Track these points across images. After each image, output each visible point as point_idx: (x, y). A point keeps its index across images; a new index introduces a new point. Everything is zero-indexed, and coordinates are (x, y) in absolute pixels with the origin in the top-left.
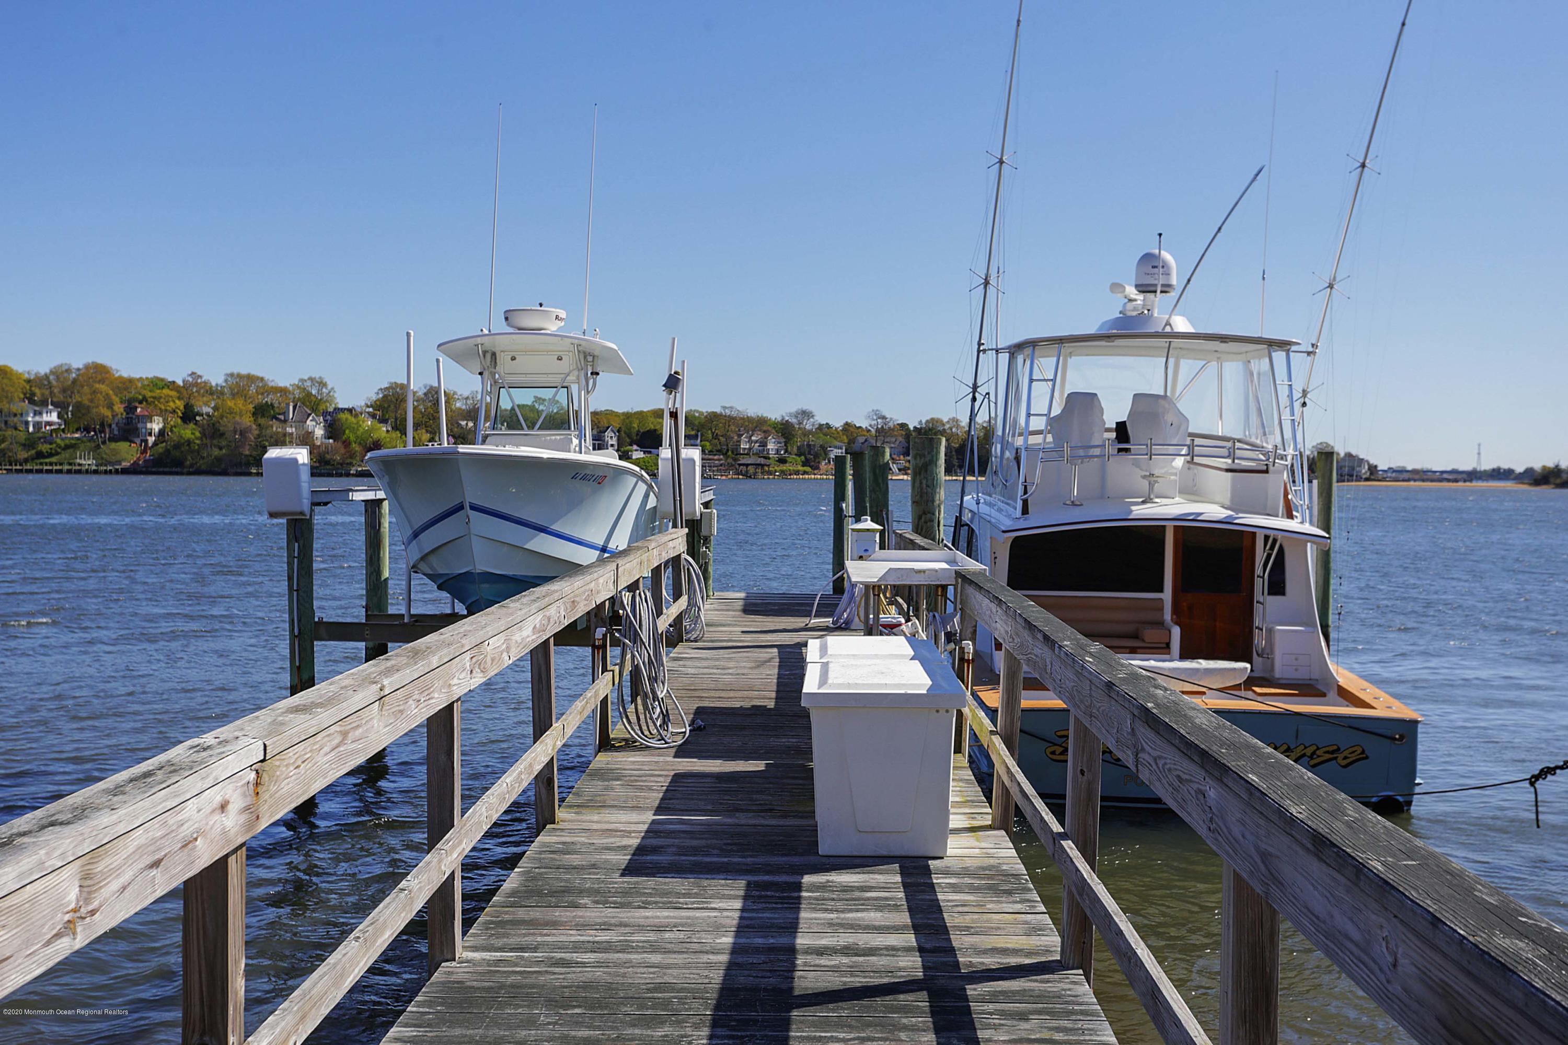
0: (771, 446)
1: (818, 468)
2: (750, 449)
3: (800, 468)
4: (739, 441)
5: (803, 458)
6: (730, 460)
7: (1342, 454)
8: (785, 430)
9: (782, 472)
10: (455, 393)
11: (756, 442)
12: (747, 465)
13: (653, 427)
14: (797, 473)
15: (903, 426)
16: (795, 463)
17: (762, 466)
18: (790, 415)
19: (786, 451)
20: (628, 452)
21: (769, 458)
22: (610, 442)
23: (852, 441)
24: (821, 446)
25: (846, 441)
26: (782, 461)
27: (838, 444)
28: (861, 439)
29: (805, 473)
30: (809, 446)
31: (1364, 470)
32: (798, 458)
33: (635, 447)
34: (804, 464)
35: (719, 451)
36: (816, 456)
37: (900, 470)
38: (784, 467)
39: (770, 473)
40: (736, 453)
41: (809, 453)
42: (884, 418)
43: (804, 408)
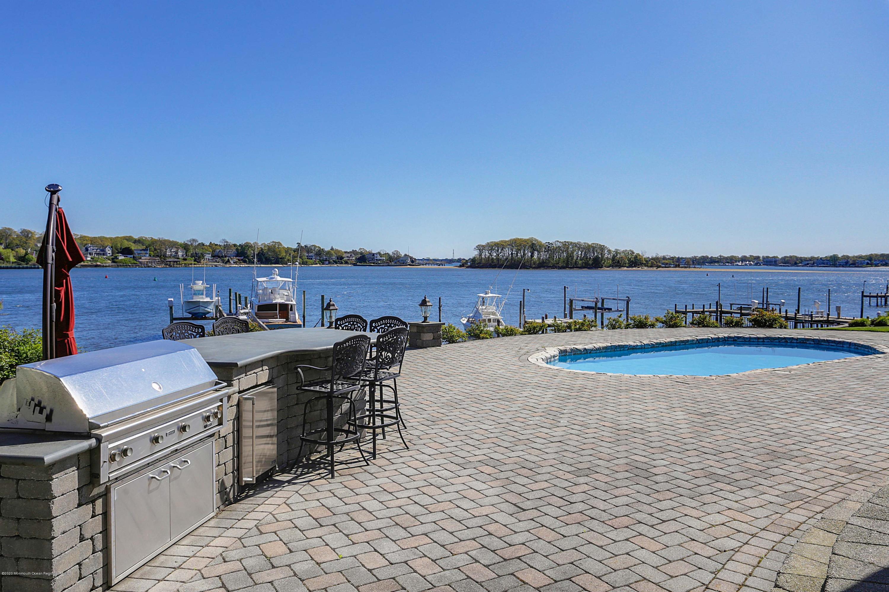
0: (180, 254)
1: (200, 262)
2: (171, 255)
3: (193, 262)
4: (166, 252)
5: (193, 258)
6: (162, 259)
7: (403, 255)
8: (186, 247)
9: (185, 264)
10: (35, 232)
11: (174, 252)
12: (170, 262)
13: (127, 246)
14: (191, 264)
15: (235, 245)
16: (191, 260)
17: (177, 262)
18: (188, 241)
19: (186, 256)
20: (116, 257)
21: (179, 258)
22: (108, 252)
23: (214, 251)
24: (201, 254)
25: (211, 251)
26: (185, 259)
27: (209, 252)
28: (218, 251)
29: (194, 264)
30: (196, 253)
31: (409, 261)
32: (191, 258)
33: (120, 255)
34: (195, 261)
35: (158, 256)
36: (199, 257)
37: (234, 263)
38: (186, 262)
39: (179, 264)
40: (165, 256)
41: (196, 256)
42: (227, 242)
43: (194, 238)
